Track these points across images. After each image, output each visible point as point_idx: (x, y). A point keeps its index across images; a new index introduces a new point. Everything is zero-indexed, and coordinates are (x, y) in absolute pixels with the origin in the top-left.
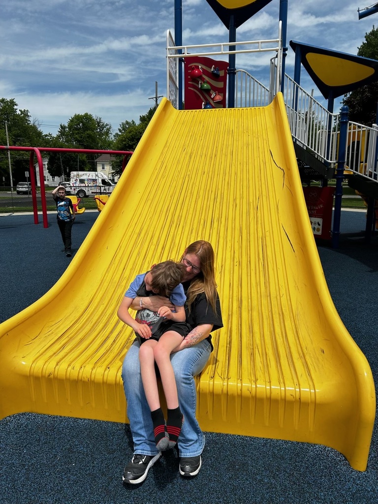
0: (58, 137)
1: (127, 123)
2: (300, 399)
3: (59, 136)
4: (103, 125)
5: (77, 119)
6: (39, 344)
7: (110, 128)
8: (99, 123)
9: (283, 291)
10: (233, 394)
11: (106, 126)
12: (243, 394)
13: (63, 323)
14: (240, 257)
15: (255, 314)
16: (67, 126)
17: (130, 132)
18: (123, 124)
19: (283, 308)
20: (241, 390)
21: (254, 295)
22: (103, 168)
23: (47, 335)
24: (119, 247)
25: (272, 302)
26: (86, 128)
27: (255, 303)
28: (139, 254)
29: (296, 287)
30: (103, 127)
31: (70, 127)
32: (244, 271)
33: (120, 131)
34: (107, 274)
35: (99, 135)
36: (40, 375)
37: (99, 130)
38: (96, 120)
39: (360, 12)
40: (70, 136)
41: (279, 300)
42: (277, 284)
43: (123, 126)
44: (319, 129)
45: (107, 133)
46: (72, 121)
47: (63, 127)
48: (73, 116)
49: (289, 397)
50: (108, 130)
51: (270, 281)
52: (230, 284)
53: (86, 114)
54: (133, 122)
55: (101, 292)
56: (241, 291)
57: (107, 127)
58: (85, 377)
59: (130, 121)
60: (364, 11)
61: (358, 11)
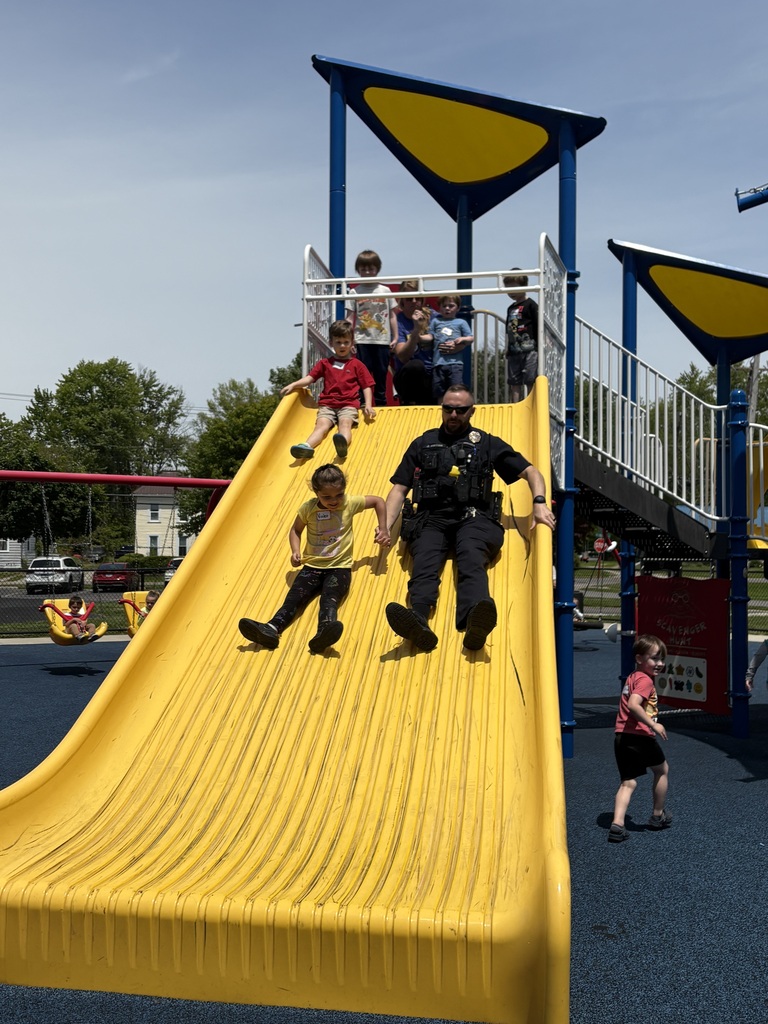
0: (26, 424)
1: (234, 386)
2: (466, 936)
3: (29, 422)
4: (160, 390)
5: (86, 377)
6: (16, 859)
7: (181, 399)
8: (147, 386)
9: (491, 779)
10: (354, 931)
11: (169, 393)
12: (371, 930)
13: (58, 831)
14: (418, 713)
15: (429, 819)
16: (54, 393)
17: (238, 416)
18: (221, 387)
19: (485, 809)
20: (368, 924)
21: (435, 787)
22: (154, 516)
23: (27, 846)
24: (175, 694)
25: (467, 798)
26: (109, 398)
27: (433, 799)
28: (214, 708)
29: (517, 773)
30: (161, 395)
31: (64, 395)
32: (423, 740)
33: (212, 408)
34: (147, 747)
35: (148, 421)
36: (19, 905)
37: (146, 407)
38: (142, 377)
39: (742, 197)
40: (61, 422)
41: (481, 797)
42: (482, 766)
43: (222, 394)
44: (697, 436)
45: (171, 417)
46: (70, 380)
47: (41, 398)
48: (74, 366)
49: (448, 933)
50: (176, 405)
51: (470, 760)
52: (392, 765)
53: (113, 362)
54: (251, 385)
55: (132, 781)
56: (411, 779)
57: (172, 396)
58: (99, 907)
59: (241, 380)
60: (749, 195)
61: (737, 195)
